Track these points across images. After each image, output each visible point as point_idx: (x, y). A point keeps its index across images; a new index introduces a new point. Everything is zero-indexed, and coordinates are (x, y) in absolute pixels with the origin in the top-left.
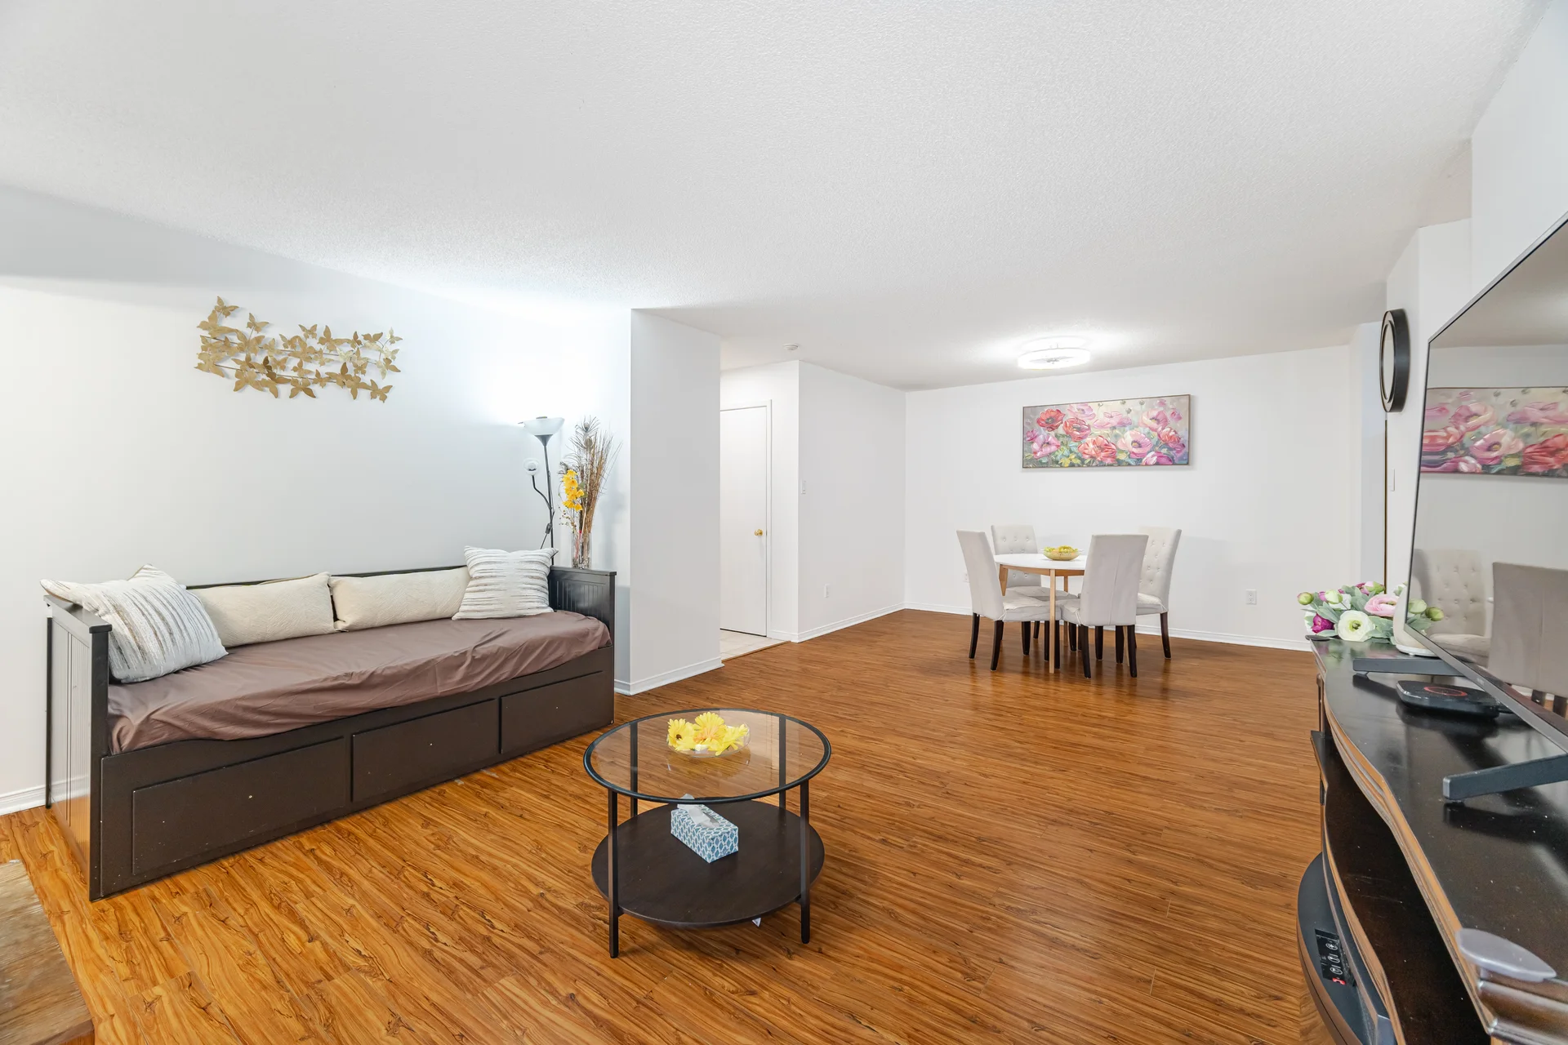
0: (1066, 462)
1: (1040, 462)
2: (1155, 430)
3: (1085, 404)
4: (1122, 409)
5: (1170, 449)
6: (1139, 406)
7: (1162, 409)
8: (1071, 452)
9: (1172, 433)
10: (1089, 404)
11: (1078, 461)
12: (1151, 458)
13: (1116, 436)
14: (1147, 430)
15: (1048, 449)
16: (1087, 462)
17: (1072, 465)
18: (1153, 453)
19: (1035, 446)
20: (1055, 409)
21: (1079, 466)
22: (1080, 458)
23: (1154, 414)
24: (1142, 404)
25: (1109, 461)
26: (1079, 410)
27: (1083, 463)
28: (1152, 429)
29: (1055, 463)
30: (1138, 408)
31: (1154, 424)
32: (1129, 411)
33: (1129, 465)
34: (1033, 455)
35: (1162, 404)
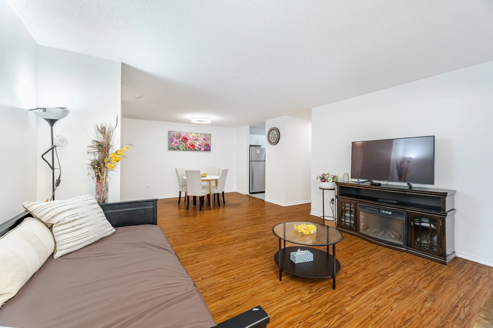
0: (182, 149)
1: (174, 148)
2: (204, 142)
3: (187, 133)
4: (196, 135)
5: (207, 147)
6: (200, 135)
7: (205, 137)
8: (183, 146)
9: (207, 143)
10: (188, 133)
11: (185, 149)
12: (203, 149)
13: (195, 143)
14: (202, 142)
15: (177, 145)
16: (187, 149)
17: (183, 150)
18: (203, 148)
19: (173, 144)
20: (179, 133)
21: (185, 150)
22: (186, 148)
23: (204, 138)
24: (201, 135)
25: (193, 149)
26: (185, 134)
27: (186, 149)
28: (203, 142)
29: (178, 149)
30: (200, 136)
31: (203, 140)
32: (198, 136)
33: (198, 151)
34: (172, 146)
35: (205, 135)
